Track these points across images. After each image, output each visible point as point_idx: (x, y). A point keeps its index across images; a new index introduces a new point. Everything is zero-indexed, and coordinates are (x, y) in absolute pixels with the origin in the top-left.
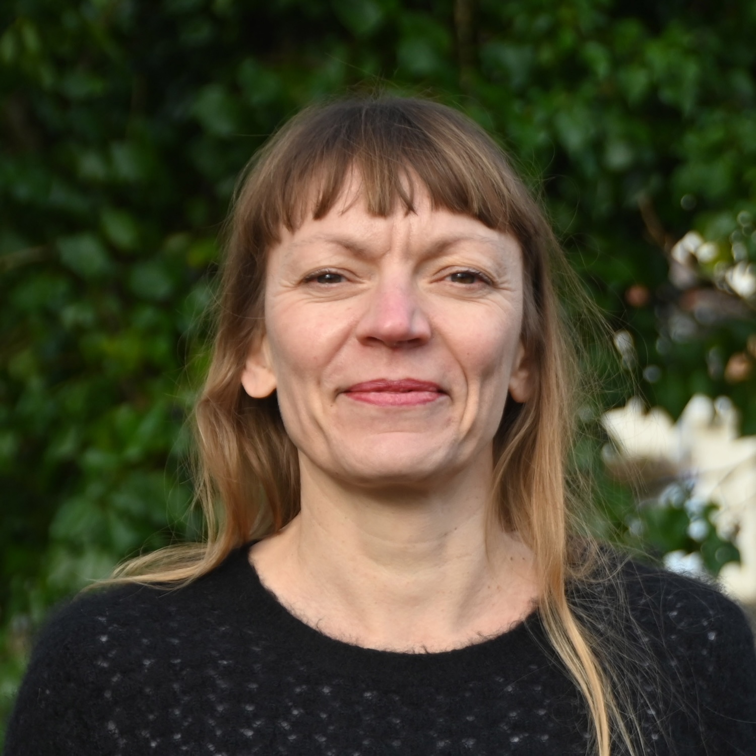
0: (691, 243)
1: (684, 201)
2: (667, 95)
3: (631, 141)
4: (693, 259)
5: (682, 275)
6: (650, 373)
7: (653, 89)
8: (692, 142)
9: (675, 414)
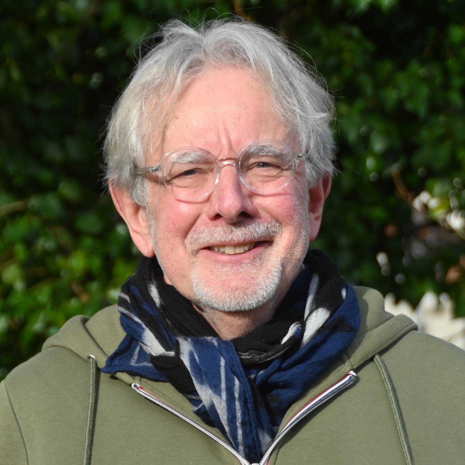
0: (424, 197)
1: (420, 171)
2: (409, 106)
3: (387, 134)
4: (426, 207)
5: (419, 218)
6: (399, 278)
7: (401, 103)
8: (425, 134)
9: (415, 304)
